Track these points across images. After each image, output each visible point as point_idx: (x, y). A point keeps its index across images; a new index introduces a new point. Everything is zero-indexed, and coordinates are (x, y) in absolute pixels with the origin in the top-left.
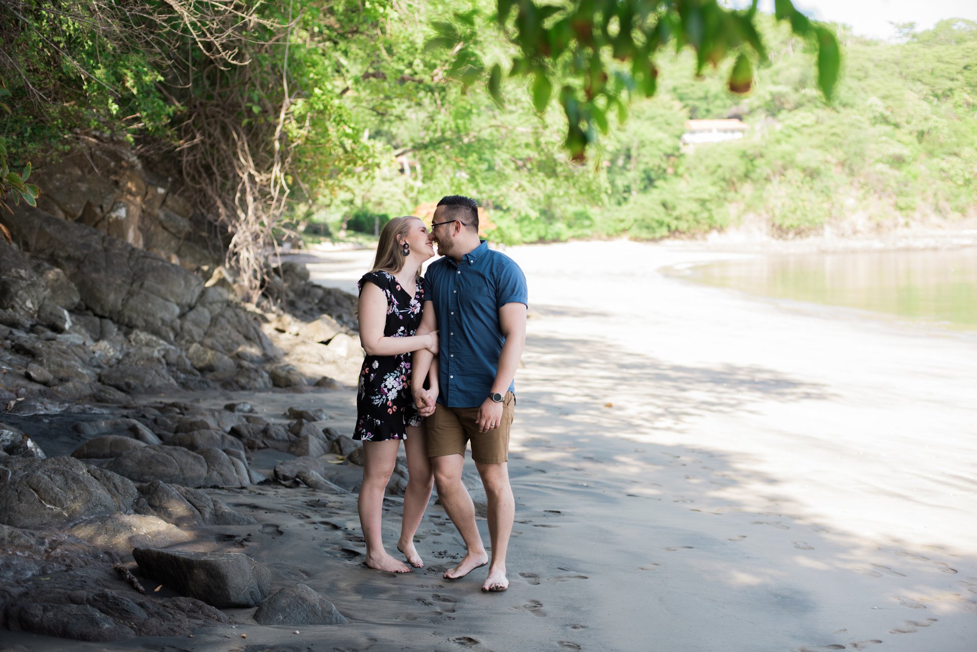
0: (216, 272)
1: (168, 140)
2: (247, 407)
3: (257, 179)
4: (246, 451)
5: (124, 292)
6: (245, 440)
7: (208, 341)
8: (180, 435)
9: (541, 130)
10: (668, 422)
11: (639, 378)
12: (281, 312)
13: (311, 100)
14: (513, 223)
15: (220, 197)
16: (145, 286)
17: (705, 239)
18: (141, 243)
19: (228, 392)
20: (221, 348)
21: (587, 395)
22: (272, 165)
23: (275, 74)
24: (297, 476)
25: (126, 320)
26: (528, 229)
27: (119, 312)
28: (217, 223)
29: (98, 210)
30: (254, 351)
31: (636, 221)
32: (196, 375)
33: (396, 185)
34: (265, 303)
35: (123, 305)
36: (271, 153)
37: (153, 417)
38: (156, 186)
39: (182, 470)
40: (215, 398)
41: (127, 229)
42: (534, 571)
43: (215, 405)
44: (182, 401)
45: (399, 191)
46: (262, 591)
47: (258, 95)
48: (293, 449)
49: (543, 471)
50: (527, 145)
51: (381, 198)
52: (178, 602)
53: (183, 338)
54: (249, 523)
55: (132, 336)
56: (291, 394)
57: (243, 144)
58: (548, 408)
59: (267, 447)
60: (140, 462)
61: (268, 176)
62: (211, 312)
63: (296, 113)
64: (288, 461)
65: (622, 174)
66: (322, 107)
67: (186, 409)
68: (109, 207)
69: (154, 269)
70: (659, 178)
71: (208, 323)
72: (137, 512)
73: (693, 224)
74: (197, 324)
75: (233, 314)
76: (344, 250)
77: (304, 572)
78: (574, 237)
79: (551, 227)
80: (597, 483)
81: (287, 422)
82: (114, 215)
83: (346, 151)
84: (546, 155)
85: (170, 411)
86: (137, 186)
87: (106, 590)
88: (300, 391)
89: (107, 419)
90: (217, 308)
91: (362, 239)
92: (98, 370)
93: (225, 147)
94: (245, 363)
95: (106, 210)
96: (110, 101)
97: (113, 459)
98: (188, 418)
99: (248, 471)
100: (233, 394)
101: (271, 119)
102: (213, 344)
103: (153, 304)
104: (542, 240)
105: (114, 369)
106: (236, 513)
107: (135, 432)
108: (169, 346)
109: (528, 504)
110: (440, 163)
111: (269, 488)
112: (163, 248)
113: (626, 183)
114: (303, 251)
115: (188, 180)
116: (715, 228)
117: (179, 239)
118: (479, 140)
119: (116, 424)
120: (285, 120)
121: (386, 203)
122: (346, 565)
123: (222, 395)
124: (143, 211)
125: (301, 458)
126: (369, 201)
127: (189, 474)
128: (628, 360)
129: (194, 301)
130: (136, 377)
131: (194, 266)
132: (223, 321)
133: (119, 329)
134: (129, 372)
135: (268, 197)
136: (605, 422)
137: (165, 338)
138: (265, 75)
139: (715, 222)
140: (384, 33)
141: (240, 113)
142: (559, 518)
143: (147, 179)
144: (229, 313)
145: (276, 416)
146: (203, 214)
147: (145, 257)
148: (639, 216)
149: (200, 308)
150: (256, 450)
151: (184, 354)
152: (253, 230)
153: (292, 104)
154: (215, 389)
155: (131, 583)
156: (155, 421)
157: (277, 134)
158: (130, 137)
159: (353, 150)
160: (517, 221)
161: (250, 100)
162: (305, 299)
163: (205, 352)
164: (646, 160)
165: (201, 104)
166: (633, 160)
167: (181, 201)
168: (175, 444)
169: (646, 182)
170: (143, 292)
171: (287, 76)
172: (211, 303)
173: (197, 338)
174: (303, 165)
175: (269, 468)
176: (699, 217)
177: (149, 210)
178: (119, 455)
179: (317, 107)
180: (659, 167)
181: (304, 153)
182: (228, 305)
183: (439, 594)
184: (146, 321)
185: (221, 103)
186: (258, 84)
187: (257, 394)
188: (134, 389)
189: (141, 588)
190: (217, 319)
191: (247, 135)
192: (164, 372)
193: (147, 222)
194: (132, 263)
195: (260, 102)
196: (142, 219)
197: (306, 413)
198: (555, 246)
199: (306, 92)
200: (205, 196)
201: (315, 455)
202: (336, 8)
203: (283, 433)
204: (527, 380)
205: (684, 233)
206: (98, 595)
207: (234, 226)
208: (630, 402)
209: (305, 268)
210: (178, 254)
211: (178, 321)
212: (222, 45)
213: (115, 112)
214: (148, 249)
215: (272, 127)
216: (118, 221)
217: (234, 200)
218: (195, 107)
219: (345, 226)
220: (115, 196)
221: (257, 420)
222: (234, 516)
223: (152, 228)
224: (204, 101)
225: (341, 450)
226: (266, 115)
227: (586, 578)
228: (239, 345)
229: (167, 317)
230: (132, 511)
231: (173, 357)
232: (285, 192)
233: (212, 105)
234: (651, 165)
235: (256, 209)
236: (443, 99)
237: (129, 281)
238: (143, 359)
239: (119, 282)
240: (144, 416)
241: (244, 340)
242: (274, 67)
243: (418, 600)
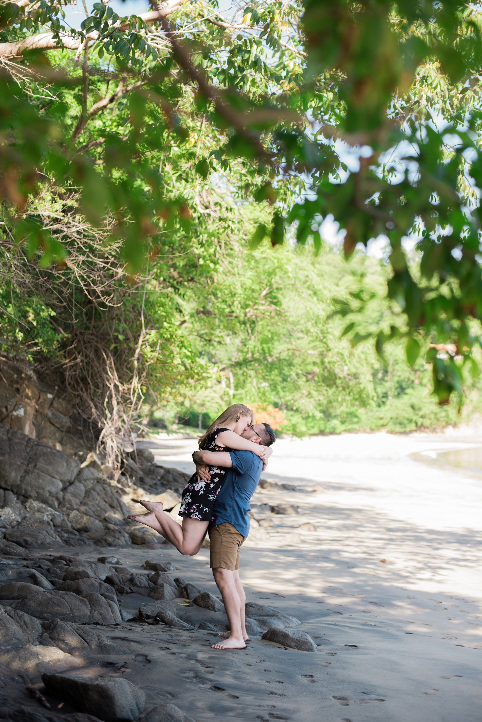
0: (89, 456)
1: (57, 359)
2: (115, 560)
3: (121, 389)
4: (117, 595)
5: (22, 471)
6: (116, 587)
7: (83, 508)
8: (69, 582)
9: (325, 353)
10: (427, 574)
11: (403, 539)
12: (135, 487)
13: (162, 331)
14: (300, 420)
15: (92, 400)
16: (38, 466)
17: (443, 432)
18: (34, 434)
19: (98, 547)
20: (92, 514)
21: (365, 553)
22: (132, 378)
23: (135, 312)
24: (157, 616)
25: (23, 492)
26: (312, 424)
27: (18, 486)
28: (90, 421)
29: (4, 410)
30: (117, 516)
31: (391, 419)
32: (76, 535)
33: (215, 392)
34: (123, 479)
35: (21, 481)
36: (131, 369)
37: (47, 567)
38: (46, 392)
39: (71, 610)
40: (90, 553)
41: (25, 424)
42: (344, 694)
43: (90, 558)
44: (67, 555)
45: (217, 396)
46: (139, 709)
47: (123, 327)
48: (152, 594)
49: (340, 613)
50: (315, 363)
51: (204, 401)
52: (77, 718)
53: (64, 506)
54: (125, 653)
55: (28, 504)
56: (145, 550)
57: (110, 362)
58: (337, 562)
59: (132, 592)
60: (40, 604)
61: (129, 386)
62: (85, 487)
63: (151, 340)
64: (149, 604)
65: (381, 384)
66: (169, 336)
67: (71, 561)
68: (12, 408)
69: (44, 454)
70: (408, 387)
71: (84, 495)
72: (41, 643)
73: (435, 421)
74: (75, 495)
75: (102, 489)
76: (176, 439)
77: (169, 693)
78: (345, 431)
79: (329, 423)
80: (382, 623)
81: (147, 572)
82: (15, 413)
83: (186, 369)
84: (329, 371)
85: (59, 562)
86: (33, 392)
87: (23, 707)
88: (152, 548)
89: (13, 568)
90: (90, 484)
91: (189, 430)
92: (4, 530)
93: (97, 365)
94: (111, 526)
95: (9, 410)
96: (17, 331)
97: (20, 600)
98: (73, 568)
99: (120, 611)
100: (103, 550)
101: (132, 345)
102: (86, 510)
103: (43, 480)
104: (322, 433)
105: (15, 529)
106: (115, 645)
107: (34, 580)
108: (54, 512)
109: (331, 639)
110: (250, 377)
111: (137, 625)
112: (50, 438)
113: (384, 391)
114: (146, 439)
115: (69, 388)
116: (450, 424)
117: (62, 431)
118: (279, 360)
119: (20, 573)
120: (142, 345)
121: (208, 404)
122: (200, 688)
123: (95, 550)
124: (36, 411)
125: (159, 601)
126: (195, 403)
127: (77, 613)
128: (393, 525)
129: (73, 479)
130: (31, 536)
131: (72, 452)
132: (94, 493)
133: (18, 499)
134: (27, 532)
135: (128, 401)
136: (381, 573)
137: (51, 506)
138: (127, 313)
139: (451, 420)
140: (213, 282)
141: (109, 340)
142: (356, 651)
143: (40, 388)
144: (99, 488)
145: (136, 567)
146: (79, 413)
147: (38, 445)
148: (394, 415)
149: (77, 484)
150: (124, 595)
151: (66, 518)
152: (116, 426)
153: (147, 334)
154: (90, 545)
155: (40, 701)
156: (48, 570)
157: (136, 355)
158: (30, 357)
159: (191, 368)
160: (303, 419)
161: (117, 331)
162: (150, 476)
163: (82, 517)
164: (399, 374)
165: (81, 333)
166: (389, 374)
167: (64, 404)
168: (64, 589)
169: (399, 390)
170: (36, 471)
171: (144, 314)
172: (85, 480)
173: (75, 507)
174: (154, 378)
175: (135, 609)
176: (439, 416)
177: (41, 410)
178: (24, 598)
179: (165, 336)
180: (409, 379)
181: (155, 369)
182: (98, 482)
183: (274, 712)
184: (37, 493)
185: (95, 333)
186: (122, 320)
187: (121, 550)
188: (30, 545)
189: (48, 705)
190: (90, 492)
191: (114, 356)
192: (52, 532)
193: (39, 418)
194: (28, 450)
195: (124, 333)
196: (36, 417)
197: (159, 565)
198: (332, 437)
199: (157, 325)
200: (81, 399)
201: (168, 599)
202: (178, 264)
203: (144, 581)
204: (319, 540)
205: (427, 428)
206: (17, 711)
207: (103, 423)
208: (397, 558)
209: (151, 453)
210: (61, 442)
211: (61, 493)
212: (101, 291)
213: (20, 339)
214: (39, 439)
215: (132, 351)
216: (18, 418)
217: (103, 403)
218: (76, 335)
219: (177, 421)
220: (17, 399)
221: (123, 570)
222: (114, 647)
223: (43, 423)
224: (83, 331)
225: (188, 595)
226: (128, 341)
227: (384, 700)
228: (106, 512)
229: (53, 490)
230: (38, 643)
231: (58, 521)
232: (141, 398)
233: (89, 334)
234: (402, 378)
235: (119, 411)
236: (253, 329)
237: (26, 463)
238: (37, 522)
239: (19, 463)
240: (40, 567)
241: (109, 508)
242: (134, 307)
243: (258, 717)
